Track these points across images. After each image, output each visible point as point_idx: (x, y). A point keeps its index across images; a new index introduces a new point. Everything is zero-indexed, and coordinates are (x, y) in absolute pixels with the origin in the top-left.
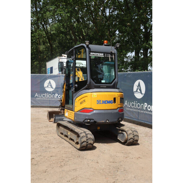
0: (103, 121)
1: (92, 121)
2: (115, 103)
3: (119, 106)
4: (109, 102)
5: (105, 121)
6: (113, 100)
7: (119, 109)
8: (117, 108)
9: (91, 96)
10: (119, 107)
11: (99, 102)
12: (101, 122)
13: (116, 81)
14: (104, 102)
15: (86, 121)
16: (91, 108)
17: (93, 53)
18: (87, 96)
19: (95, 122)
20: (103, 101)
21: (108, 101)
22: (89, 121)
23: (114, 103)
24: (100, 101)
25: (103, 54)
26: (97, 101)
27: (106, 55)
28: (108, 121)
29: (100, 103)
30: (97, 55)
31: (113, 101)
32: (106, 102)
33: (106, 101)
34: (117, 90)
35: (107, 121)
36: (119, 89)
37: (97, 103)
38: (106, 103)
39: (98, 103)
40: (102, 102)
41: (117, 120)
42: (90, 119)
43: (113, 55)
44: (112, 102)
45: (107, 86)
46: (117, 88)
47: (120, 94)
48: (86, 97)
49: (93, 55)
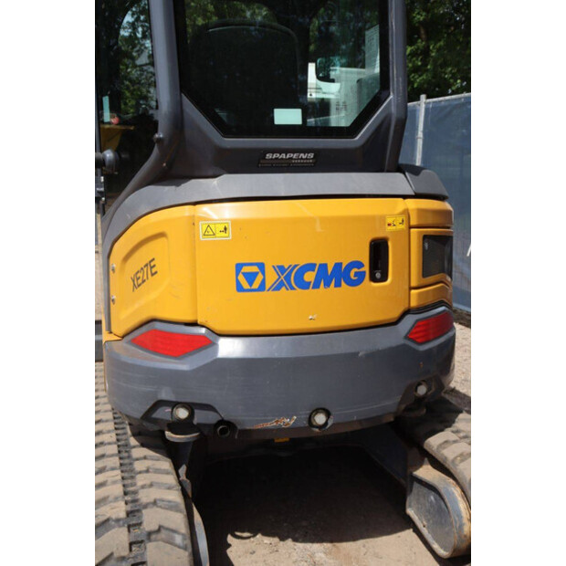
0: (288, 422)
1: (201, 417)
2: (384, 278)
3: (415, 299)
4: (339, 275)
5: (305, 414)
6: (364, 257)
8: (395, 314)
9: (194, 235)
10: (414, 303)
11: (249, 277)
12: (271, 424)
13: (393, 110)
14: (293, 278)
15: (164, 413)
16: (194, 324)
18: (162, 235)
19: (227, 425)
20: (281, 269)
21: (324, 266)
22: (182, 413)
23: (373, 279)
24: (261, 266)
26: (239, 267)
28: (328, 414)
29: (256, 285)
31: (366, 269)
32: (310, 277)
33: (310, 267)
34: (399, 182)
35: (320, 419)
36: (415, 171)
37: (240, 288)
38: (305, 286)
39: (245, 285)
40: (271, 277)
41: (398, 399)
42: (190, 407)
44: (361, 276)
45: (317, 152)
46: (400, 169)
47: (421, 212)
48: (161, 241)
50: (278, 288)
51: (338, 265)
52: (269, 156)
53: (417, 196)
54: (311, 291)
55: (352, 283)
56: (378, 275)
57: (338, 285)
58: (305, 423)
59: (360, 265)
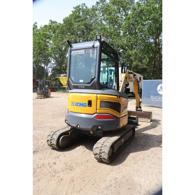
0: (74, 125)
2: (91, 106)
4: (82, 105)
6: (87, 103)
7: (96, 114)
8: (93, 113)
10: (97, 112)
14: (77, 104)
17: (74, 52)
20: (75, 103)
21: (80, 103)
24: (74, 102)
25: (84, 51)
27: (88, 50)
30: (78, 52)
31: (87, 104)
32: (79, 104)
33: (79, 103)
35: (78, 126)
38: (78, 106)
39: (72, 105)
41: (92, 127)
43: (95, 50)
45: (85, 86)
47: (100, 97)
49: (74, 53)
50: (75, 105)
51: (82, 103)
52: (79, 87)
53: (101, 94)
54: (79, 107)
55: (84, 106)
56: (89, 106)
57: (82, 106)
58: (76, 126)
59: (86, 104)
